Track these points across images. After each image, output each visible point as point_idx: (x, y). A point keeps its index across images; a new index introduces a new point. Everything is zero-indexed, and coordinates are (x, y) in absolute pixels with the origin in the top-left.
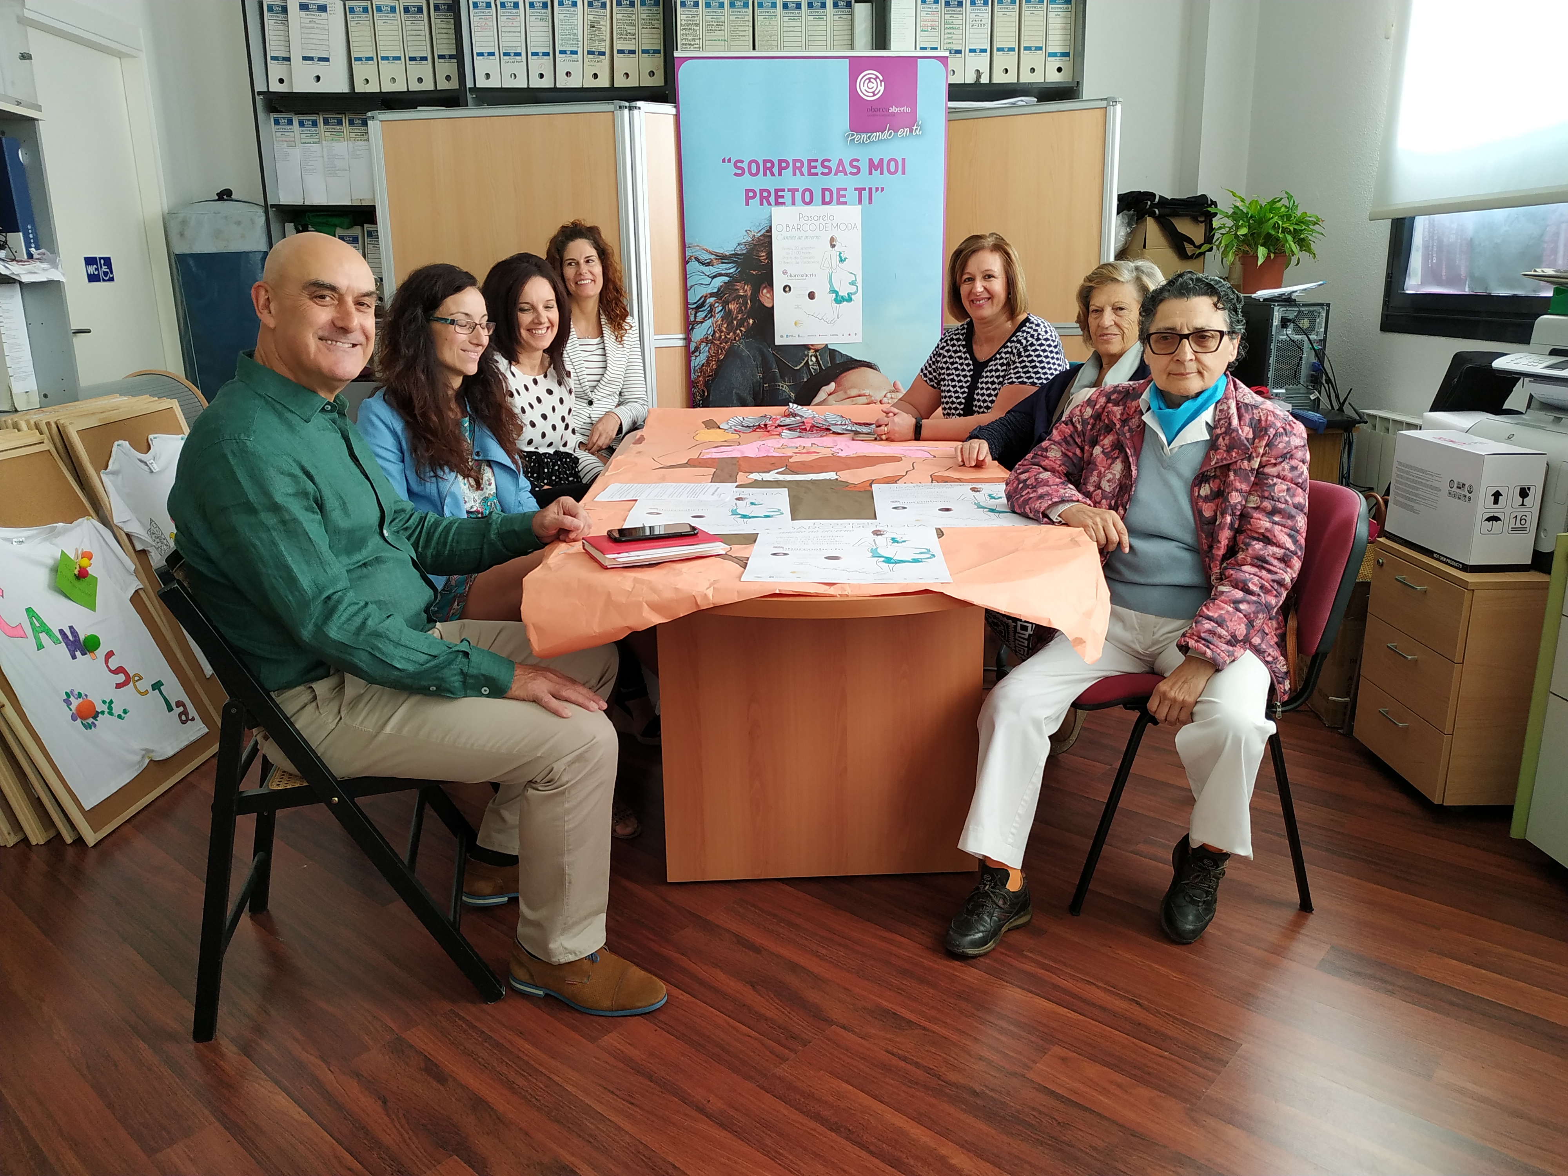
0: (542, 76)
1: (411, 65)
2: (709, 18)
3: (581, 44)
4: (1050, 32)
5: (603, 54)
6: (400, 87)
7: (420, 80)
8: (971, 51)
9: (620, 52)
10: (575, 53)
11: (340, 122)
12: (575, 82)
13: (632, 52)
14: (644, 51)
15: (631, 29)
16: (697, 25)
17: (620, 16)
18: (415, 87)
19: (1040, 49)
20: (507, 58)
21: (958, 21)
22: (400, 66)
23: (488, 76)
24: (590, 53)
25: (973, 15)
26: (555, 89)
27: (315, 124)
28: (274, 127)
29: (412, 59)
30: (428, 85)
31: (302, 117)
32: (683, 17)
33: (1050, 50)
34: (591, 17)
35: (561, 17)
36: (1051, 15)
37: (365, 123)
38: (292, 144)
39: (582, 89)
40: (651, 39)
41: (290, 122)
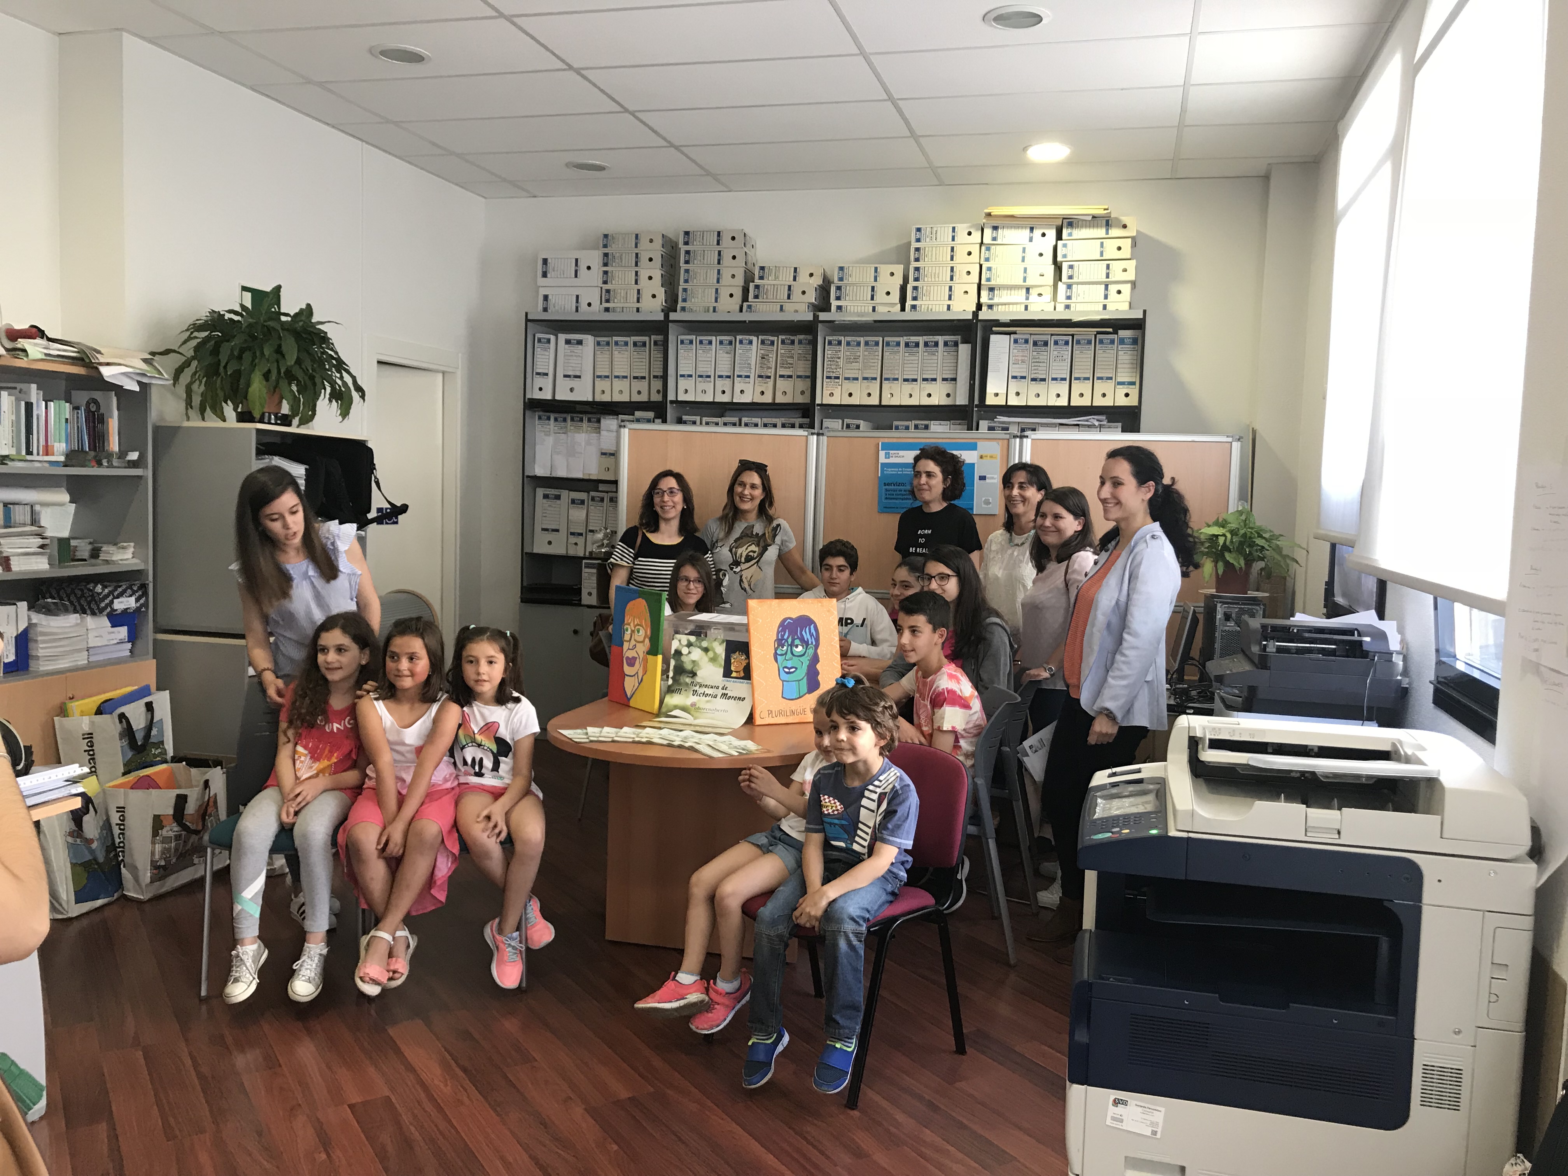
0: (724, 392)
1: (635, 383)
2: (848, 353)
3: (753, 371)
4: (1119, 366)
5: (769, 377)
6: (625, 398)
7: (639, 392)
8: (1053, 379)
9: (781, 376)
10: (748, 377)
11: (581, 420)
12: (747, 399)
13: (790, 377)
14: (799, 377)
15: (790, 361)
16: (839, 358)
17: (783, 351)
18: (636, 398)
19: (1111, 378)
20: (700, 379)
21: (1043, 356)
22: (626, 382)
23: (686, 391)
24: (760, 376)
25: (1055, 353)
26: (732, 403)
27: (565, 420)
28: (537, 422)
29: (635, 378)
30: (644, 398)
31: (557, 415)
32: (830, 352)
33: (1119, 380)
34: (762, 352)
35: (741, 351)
36: (1120, 353)
37: (599, 421)
38: (548, 434)
39: (753, 404)
40: (803, 368)
41: (549, 419)
